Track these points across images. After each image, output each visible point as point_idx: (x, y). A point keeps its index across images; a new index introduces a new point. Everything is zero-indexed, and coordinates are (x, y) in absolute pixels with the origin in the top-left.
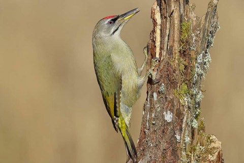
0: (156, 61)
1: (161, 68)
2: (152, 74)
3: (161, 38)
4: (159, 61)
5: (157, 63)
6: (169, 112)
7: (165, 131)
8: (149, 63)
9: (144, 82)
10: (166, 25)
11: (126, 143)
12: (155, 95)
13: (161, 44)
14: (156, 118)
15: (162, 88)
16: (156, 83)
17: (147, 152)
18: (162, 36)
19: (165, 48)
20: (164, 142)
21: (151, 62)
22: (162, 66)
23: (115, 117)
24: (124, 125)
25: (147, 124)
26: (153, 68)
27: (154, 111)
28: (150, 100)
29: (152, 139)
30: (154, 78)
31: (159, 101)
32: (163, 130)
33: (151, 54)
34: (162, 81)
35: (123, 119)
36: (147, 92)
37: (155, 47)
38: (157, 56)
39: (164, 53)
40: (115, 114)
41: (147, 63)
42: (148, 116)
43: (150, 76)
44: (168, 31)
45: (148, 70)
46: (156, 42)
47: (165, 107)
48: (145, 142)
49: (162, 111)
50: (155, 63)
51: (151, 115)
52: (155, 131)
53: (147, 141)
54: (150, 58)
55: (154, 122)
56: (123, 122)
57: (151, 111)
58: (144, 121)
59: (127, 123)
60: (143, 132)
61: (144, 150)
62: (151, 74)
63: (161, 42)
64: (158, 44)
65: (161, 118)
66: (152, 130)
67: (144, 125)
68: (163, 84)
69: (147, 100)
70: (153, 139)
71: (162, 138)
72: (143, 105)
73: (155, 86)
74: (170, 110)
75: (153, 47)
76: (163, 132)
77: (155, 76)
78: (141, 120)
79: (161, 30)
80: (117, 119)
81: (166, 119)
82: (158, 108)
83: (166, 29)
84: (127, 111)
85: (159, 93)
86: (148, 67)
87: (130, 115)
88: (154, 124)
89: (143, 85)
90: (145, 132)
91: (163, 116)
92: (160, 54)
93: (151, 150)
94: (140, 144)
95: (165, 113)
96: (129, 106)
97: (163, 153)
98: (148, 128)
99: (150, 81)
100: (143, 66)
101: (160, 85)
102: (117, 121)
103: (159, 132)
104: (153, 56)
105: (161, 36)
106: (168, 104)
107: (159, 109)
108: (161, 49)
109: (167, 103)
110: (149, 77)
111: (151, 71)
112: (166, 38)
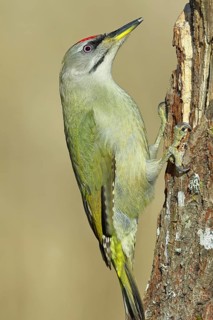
0: (183, 129)
1: (194, 143)
2: (176, 156)
3: (193, 85)
4: (189, 130)
5: (185, 133)
6: (208, 230)
7: (201, 268)
8: (170, 135)
9: (160, 170)
10: (203, 60)
11: (124, 291)
12: (181, 196)
13: (193, 96)
14: (184, 241)
15: (196, 182)
16: (184, 173)
17: (165, 309)
18: (195, 81)
19: (201, 104)
20: (199, 289)
21: (173, 132)
22: (195, 140)
23: (104, 237)
24: (120, 255)
25: (166, 254)
26: (177, 143)
27: (179, 228)
28: (172, 207)
29: (175, 283)
30: (178, 164)
31: (189, 208)
32: (198, 265)
33: (174, 117)
34: (195, 169)
35: (119, 242)
36: (166, 192)
37: (182, 101)
38: (186, 120)
39: (199, 114)
40: (105, 232)
41: (165, 134)
42: (167, 238)
43: (171, 159)
44: (206, 71)
45: (167, 148)
46: (183, 92)
47: (200, 220)
48: (162, 288)
49: (194, 228)
50: (180, 134)
51: (172, 236)
52: (181, 267)
53: (165, 287)
54: (171, 124)
55: (178, 250)
56: (119, 247)
57: (173, 229)
58: (159, 248)
59: (127, 250)
60: (156, 269)
61: (158, 304)
62: (172, 156)
63: (193, 92)
64: (186, 96)
65: (192, 241)
66: (174, 266)
67: (159, 255)
68: (197, 175)
69: (165, 206)
70: (178, 282)
71: (195, 280)
72: (157, 217)
73: (182, 178)
74: (210, 226)
75: (178, 103)
76: (198, 269)
77: (181, 159)
78: (153, 246)
79: (193, 69)
80: (108, 240)
81: (202, 243)
82: (187, 221)
83: (203, 67)
84: (126, 226)
85: (189, 192)
86: (168, 142)
87: (132, 235)
88: (178, 254)
89: (157, 176)
90: (160, 269)
91: (197, 237)
92: (192, 116)
93: (172, 304)
94: (151, 293)
95: (200, 232)
96: (130, 216)
97: (197, 311)
98: (167, 261)
99: (171, 169)
100: (158, 141)
101: (191, 177)
102: (109, 244)
103: (189, 269)
104: (177, 119)
105: (193, 81)
106: (207, 215)
107: (188, 225)
108: (193, 106)
109: (204, 212)
110: (169, 161)
111: (172, 149)
112: (204, 85)
